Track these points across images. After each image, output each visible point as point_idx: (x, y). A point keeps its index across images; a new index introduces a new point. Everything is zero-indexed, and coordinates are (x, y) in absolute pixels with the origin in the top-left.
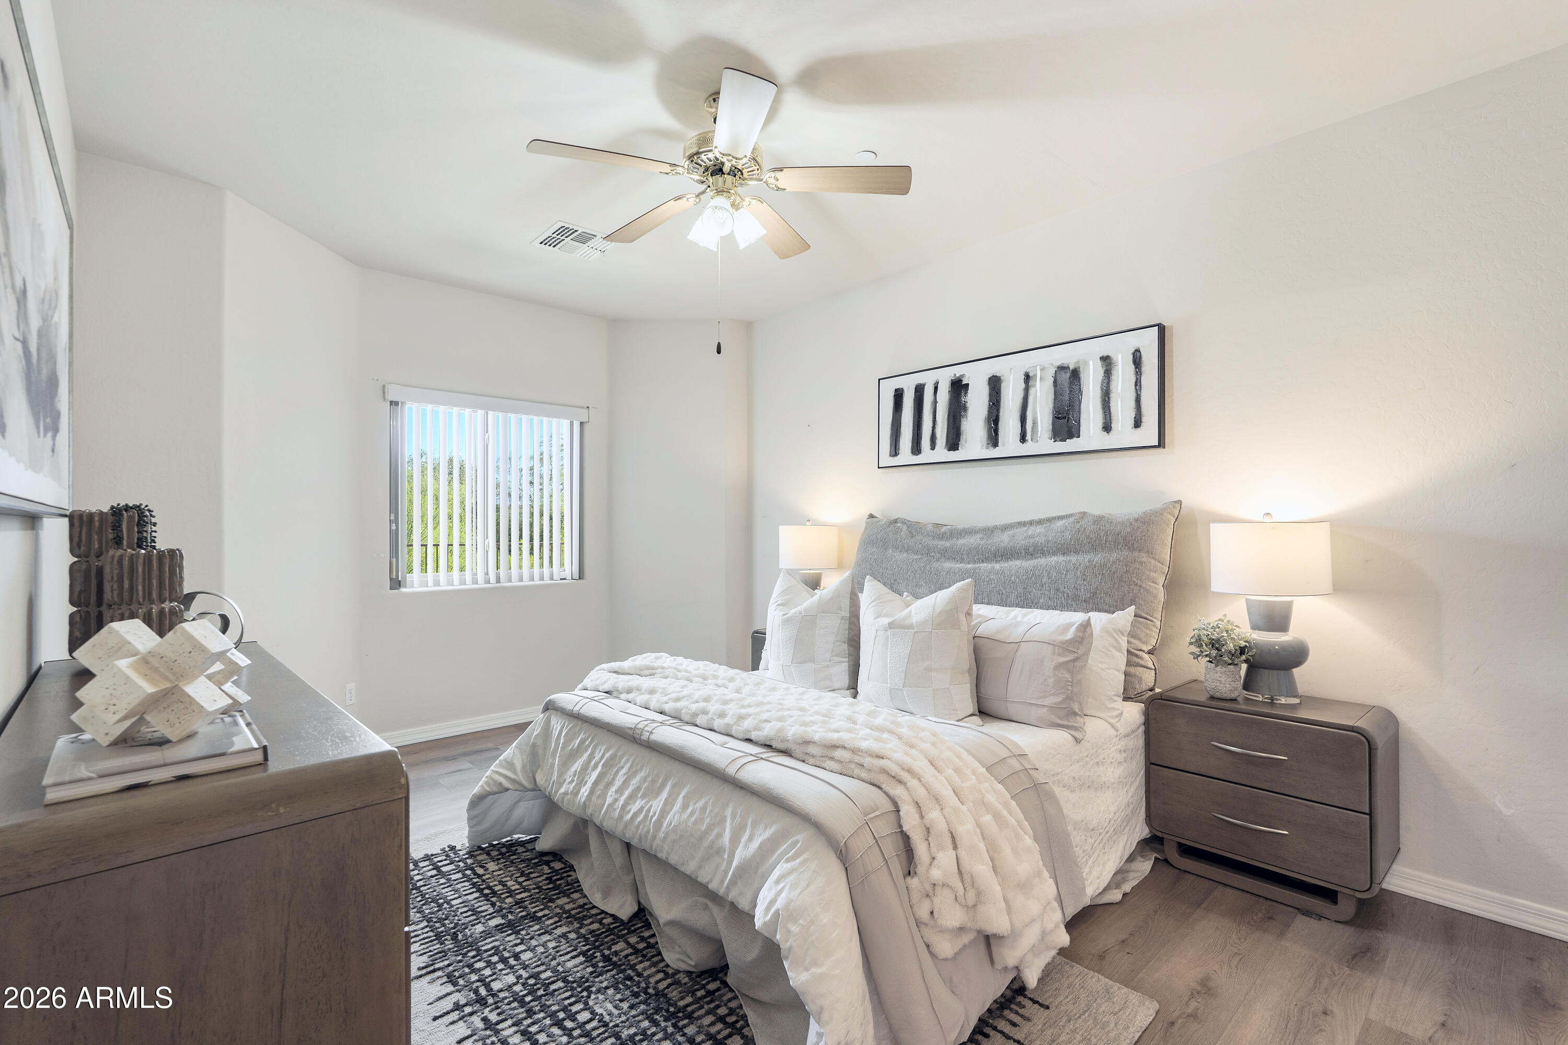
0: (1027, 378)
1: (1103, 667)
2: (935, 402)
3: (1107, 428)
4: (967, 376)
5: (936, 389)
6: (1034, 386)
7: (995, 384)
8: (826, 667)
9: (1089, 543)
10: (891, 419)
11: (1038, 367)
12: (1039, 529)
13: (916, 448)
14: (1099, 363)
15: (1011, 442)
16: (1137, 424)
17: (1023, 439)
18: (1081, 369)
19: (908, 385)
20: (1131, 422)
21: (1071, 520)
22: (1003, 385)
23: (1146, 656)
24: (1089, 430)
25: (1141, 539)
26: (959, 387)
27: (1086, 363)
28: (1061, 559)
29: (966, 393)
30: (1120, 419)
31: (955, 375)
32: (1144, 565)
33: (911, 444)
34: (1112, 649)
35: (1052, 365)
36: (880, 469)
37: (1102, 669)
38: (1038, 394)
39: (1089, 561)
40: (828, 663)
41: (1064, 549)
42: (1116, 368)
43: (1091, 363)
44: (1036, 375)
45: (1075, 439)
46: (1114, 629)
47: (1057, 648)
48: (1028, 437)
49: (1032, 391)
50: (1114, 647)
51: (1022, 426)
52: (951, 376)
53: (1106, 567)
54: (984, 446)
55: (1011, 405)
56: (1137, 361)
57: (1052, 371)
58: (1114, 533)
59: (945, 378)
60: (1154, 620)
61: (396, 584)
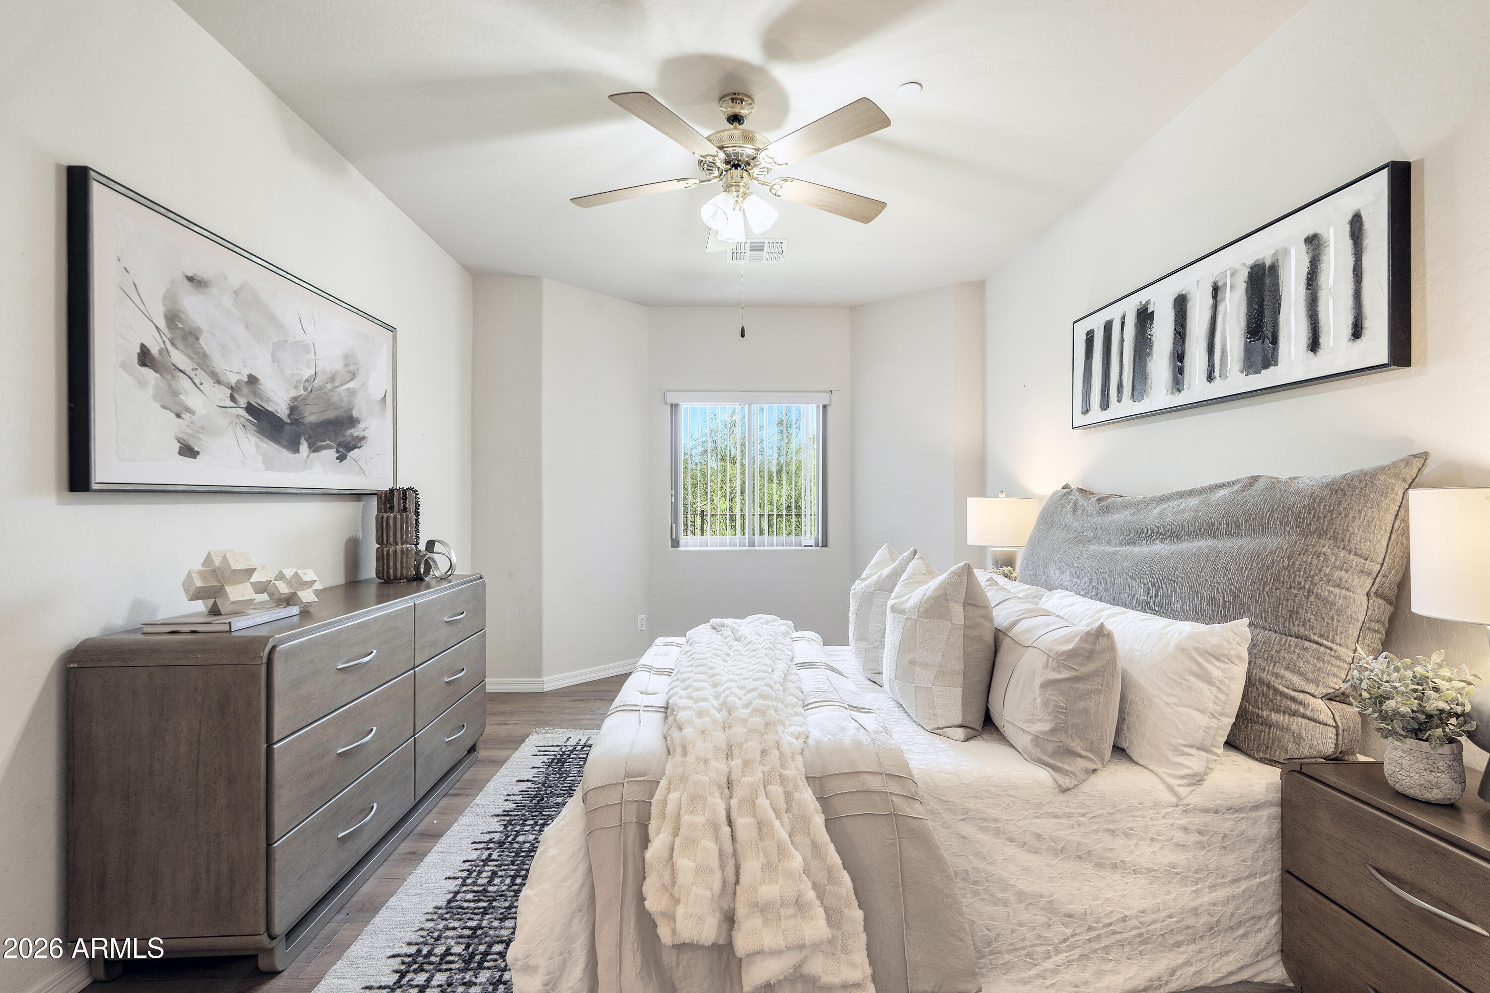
0: (1216, 290)
1: (1168, 701)
2: (1122, 341)
3: (1314, 345)
4: (1152, 303)
5: (1123, 324)
6: (1223, 299)
7: (1181, 304)
8: (876, 647)
9: (1246, 521)
10: (1083, 369)
11: (1228, 272)
12: (1194, 502)
13: (1105, 404)
14: (1303, 247)
15: (1197, 383)
16: (1357, 332)
17: (1210, 377)
18: (1280, 264)
19: (1097, 323)
20: (1348, 330)
21: (1236, 487)
22: (1189, 305)
23: (1320, 704)
24: (1290, 351)
25: (1325, 517)
26: (1145, 317)
27: (1286, 252)
28: (1203, 544)
29: (1151, 324)
30: (1332, 329)
31: (1141, 302)
32: (1322, 558)
33: (1100, 397)
34: (1192, 679)
35: (1244, 264)
36: (1075, 431)
37: (1167, 704)
38: (1228, 310)
39: (1238, 549)
40: (878, 644)
41: (1211, 530)
42: (1327, 250)
43: (1293, 251)
44: (1225, 284)
45: (1272, 368)
46: (1196, 649)
47: (1051, 659)
48: (1217, 373)
49: (1221, 308)
50: (1197, 676)
51: (1209, 359)
52: (1137, 305)
53: (1258, 558)
54: (1169, 392)
55: (1197, 331)
56: (1356, 234)
57: (1244, 275)
58: (1283, 507)
59: (1130, 308)
60: (1334, 647)
61: (675, 543)
